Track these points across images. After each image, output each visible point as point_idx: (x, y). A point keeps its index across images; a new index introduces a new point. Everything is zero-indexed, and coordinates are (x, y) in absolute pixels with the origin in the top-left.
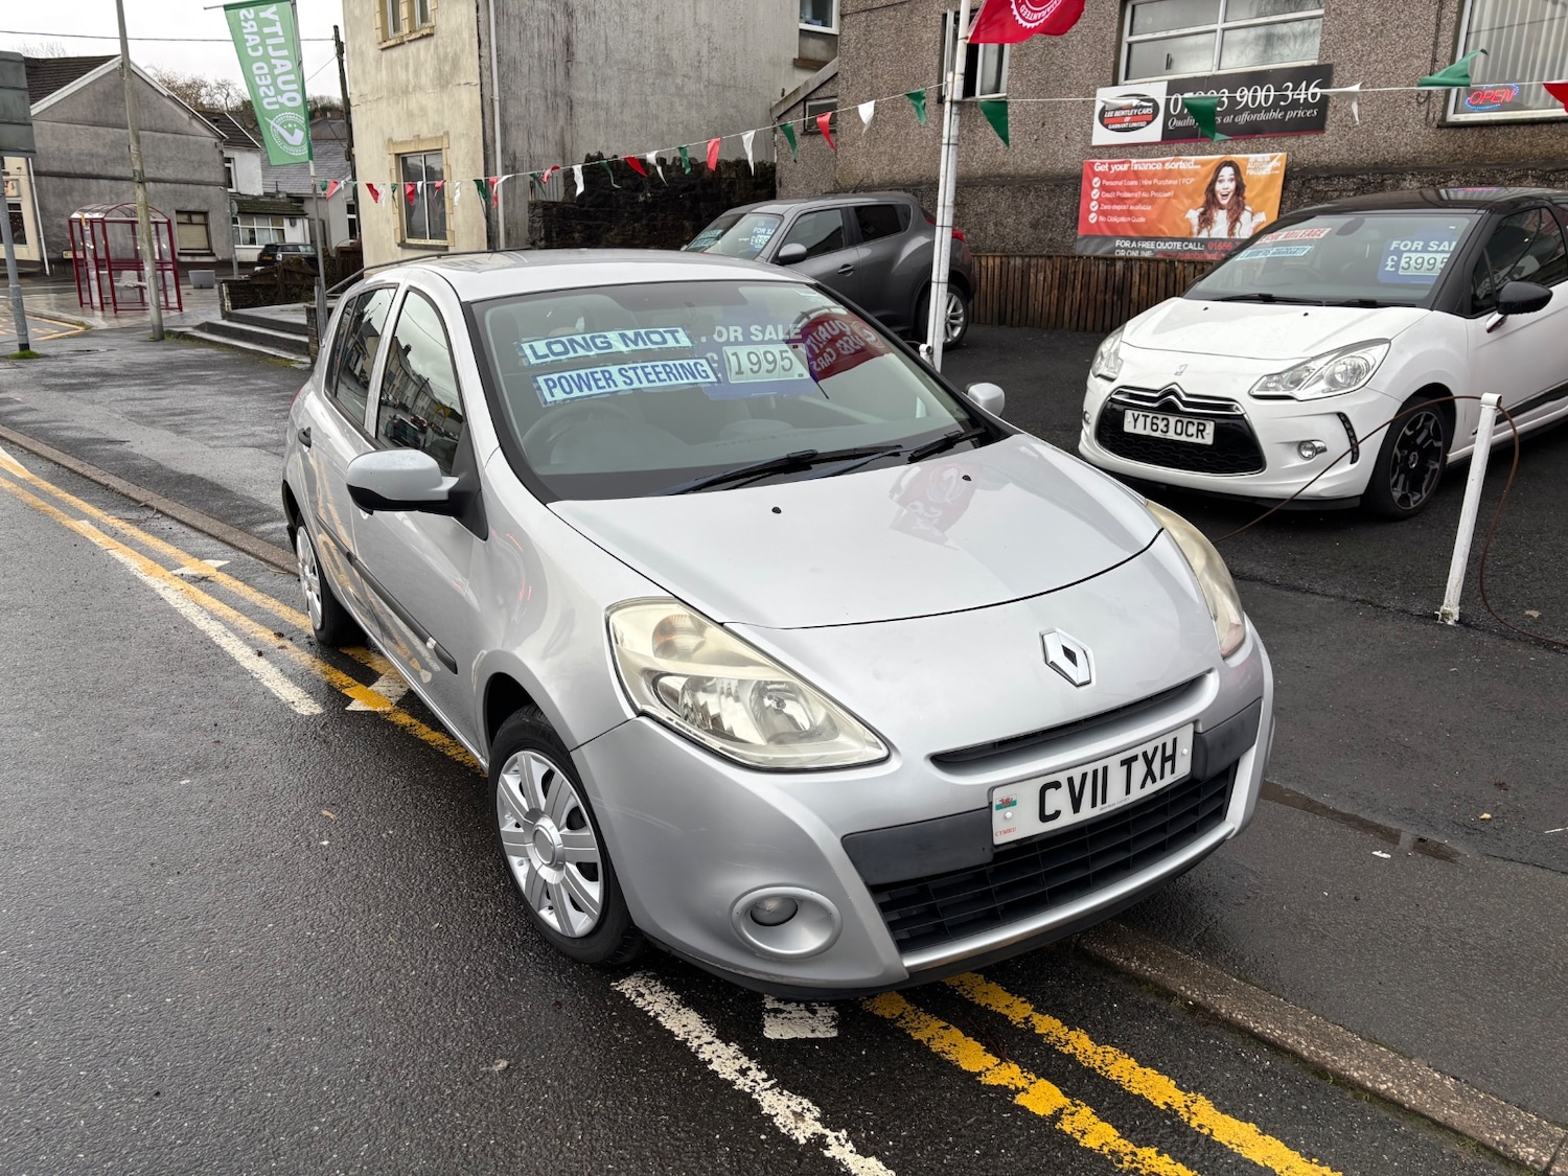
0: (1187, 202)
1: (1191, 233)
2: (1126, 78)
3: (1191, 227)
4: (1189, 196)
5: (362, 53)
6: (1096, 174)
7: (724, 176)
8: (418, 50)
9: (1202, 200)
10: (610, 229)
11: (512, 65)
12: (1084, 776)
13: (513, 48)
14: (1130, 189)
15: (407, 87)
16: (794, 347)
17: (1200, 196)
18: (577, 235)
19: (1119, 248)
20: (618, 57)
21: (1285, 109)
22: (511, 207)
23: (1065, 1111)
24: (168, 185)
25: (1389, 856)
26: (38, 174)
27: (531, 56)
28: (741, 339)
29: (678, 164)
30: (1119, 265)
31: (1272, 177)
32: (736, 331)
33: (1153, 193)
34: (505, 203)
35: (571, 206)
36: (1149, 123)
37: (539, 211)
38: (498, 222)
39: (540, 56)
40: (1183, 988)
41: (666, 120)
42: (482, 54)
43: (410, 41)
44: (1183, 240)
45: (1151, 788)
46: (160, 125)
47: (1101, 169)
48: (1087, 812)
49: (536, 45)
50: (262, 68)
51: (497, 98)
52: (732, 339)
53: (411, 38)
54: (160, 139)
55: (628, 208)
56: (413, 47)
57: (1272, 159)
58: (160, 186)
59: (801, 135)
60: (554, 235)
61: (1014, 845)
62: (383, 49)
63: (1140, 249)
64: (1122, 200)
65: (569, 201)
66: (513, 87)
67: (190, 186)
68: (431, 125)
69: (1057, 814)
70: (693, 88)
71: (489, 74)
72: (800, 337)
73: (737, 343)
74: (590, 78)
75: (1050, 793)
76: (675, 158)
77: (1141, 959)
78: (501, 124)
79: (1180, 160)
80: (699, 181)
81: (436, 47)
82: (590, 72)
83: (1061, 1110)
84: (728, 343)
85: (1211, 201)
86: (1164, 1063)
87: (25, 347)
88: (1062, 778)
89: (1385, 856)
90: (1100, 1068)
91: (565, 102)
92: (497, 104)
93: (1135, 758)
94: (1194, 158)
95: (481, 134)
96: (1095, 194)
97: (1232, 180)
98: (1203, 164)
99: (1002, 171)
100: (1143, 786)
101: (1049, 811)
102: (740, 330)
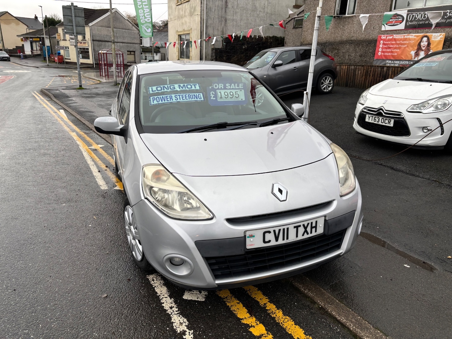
0: (411, 48)
1: (412, 58)
2: (395, 9)
3: (412, 57)
4: (412, 47)
5: (172, 7)
6: (382, 40)
7: (269, 41)
8: (186, 6)
9: (416, 48)
10: (234, 56)
11: (210, 9)
12: (280, 230)
13: (211, 4)
14: (392, 44)
15: (182, 16)
16: (240, 91)
17: (415, 47)
18: (224, 58)
19: (388, 63)
20: (240, 6)
21: (446, 19)
22: (207, 50)
23: (264, 335)
24: (126, 44)
25: (409, 267)
26: (93, 40)
27: (215, 6)
28: (223, 88)
29: (255, 37)
30: (385, 69)
31: (440, 41)
32: (221, 85)
33: (400, 46)
34: (206, 48)
35: (223, 49)
36: (400, 23)
37: (214, 51)
38: (203, 54)
39: (218, 6)
40: (319, 301)
41: (253, 24)
42: (202, 6)
43: (184, 3)
44: (409, 61)
45: (306, 236)
46: (124, 27)
47: (383, 38)
48: (281, 241)
49: (217, 3)
50: (141, 11)
51: (205, 18)
52: (220, 88)
53: (184, 2)
54: (124, 31)
55: (240, 50)
56: (184, 5)
57: (440, 35)
58: (124, 44)
59: (293, 28)
60: (218, 58)
61: (254, 250)
62: (177, 6)
63: (394, 64)
64: (390, 48)
65: (223, 48)
66: (210, 15)
67: (131, 44)
68: (188, 26)
69: (269, 241)
70: (262, 15)
71: (203, 11)
72: (243, 88)
73: (221, 89)
74: (232, 12)
75: (267, 235)
76: (254, 35)
77: (309, 290)
78: (206, 26)
79: (409, 35)
80: (261, 42)
81: (190, 4)
82: (232, 11)
83: (263, 335)
84: (218, 89)
85: (419, 48)
86: (303, 325)
87: (81, 86)
88: (271, 230)
89: (408, 266)
90: (282, 323)
91: (224, 19)
92: (205, 20)
93: (300, 226)
94: (414, 34)
95: (200, 29)
96: (381, 46)
97: (426, 42)
98: (417, 36)
99: (352, 39)
100: (303, 235)
101: (267, 240)
102: (223, 85)
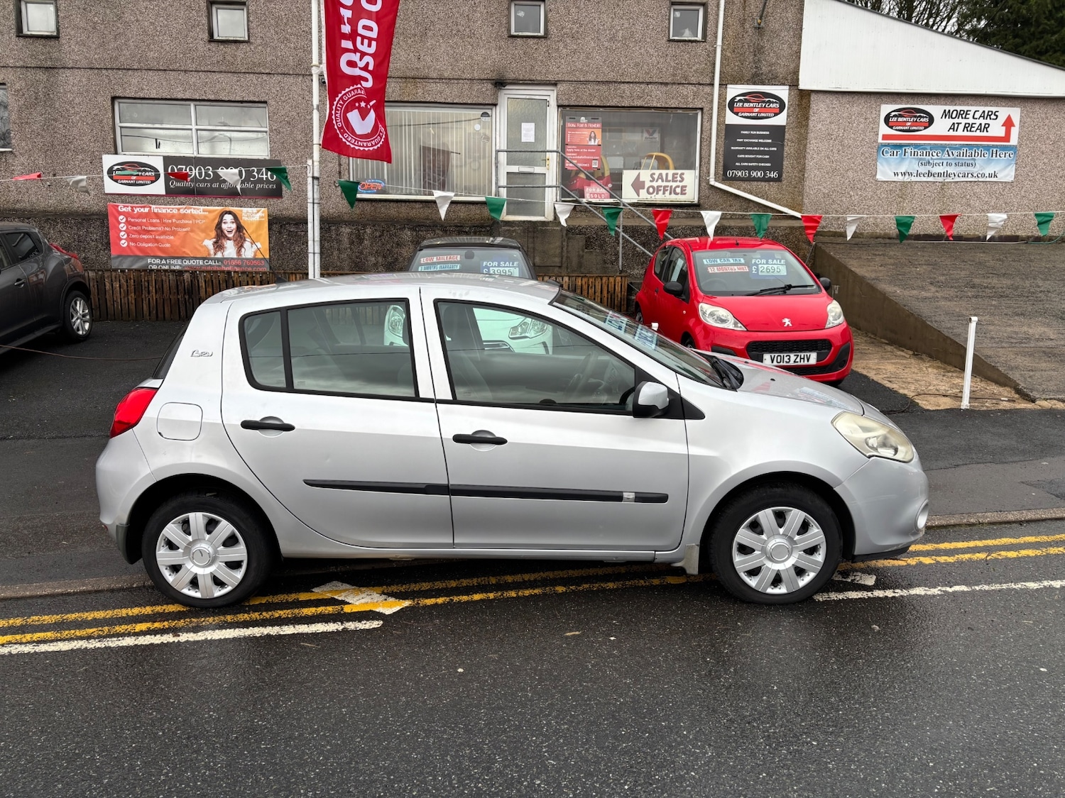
0: (203, 235)
1: (209, 254)
2: (124, 150)
3: (208, 251)
4: (203, 231)
6: (121, 214)
9: (213, 234)
14: (153, 225)
17: (211, 231)
19: (151, 263)
21: (255, 183)
31: (260, 223)
33: (174, 228)
36: (152, 182)
44: (204, 259)
47: (124, 209)
57: (258, 212)
63: (170, 265)
64: (148, 232)
79: (191, 208)
85: (220, 235)
94: (202, 208)
96: (123, 226)
97: (233, 223)
98: (210, 212)
